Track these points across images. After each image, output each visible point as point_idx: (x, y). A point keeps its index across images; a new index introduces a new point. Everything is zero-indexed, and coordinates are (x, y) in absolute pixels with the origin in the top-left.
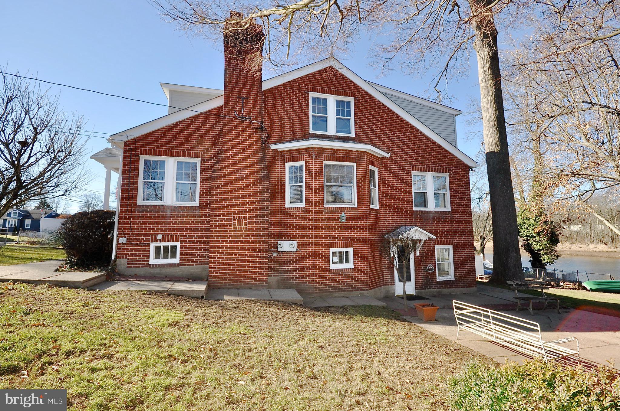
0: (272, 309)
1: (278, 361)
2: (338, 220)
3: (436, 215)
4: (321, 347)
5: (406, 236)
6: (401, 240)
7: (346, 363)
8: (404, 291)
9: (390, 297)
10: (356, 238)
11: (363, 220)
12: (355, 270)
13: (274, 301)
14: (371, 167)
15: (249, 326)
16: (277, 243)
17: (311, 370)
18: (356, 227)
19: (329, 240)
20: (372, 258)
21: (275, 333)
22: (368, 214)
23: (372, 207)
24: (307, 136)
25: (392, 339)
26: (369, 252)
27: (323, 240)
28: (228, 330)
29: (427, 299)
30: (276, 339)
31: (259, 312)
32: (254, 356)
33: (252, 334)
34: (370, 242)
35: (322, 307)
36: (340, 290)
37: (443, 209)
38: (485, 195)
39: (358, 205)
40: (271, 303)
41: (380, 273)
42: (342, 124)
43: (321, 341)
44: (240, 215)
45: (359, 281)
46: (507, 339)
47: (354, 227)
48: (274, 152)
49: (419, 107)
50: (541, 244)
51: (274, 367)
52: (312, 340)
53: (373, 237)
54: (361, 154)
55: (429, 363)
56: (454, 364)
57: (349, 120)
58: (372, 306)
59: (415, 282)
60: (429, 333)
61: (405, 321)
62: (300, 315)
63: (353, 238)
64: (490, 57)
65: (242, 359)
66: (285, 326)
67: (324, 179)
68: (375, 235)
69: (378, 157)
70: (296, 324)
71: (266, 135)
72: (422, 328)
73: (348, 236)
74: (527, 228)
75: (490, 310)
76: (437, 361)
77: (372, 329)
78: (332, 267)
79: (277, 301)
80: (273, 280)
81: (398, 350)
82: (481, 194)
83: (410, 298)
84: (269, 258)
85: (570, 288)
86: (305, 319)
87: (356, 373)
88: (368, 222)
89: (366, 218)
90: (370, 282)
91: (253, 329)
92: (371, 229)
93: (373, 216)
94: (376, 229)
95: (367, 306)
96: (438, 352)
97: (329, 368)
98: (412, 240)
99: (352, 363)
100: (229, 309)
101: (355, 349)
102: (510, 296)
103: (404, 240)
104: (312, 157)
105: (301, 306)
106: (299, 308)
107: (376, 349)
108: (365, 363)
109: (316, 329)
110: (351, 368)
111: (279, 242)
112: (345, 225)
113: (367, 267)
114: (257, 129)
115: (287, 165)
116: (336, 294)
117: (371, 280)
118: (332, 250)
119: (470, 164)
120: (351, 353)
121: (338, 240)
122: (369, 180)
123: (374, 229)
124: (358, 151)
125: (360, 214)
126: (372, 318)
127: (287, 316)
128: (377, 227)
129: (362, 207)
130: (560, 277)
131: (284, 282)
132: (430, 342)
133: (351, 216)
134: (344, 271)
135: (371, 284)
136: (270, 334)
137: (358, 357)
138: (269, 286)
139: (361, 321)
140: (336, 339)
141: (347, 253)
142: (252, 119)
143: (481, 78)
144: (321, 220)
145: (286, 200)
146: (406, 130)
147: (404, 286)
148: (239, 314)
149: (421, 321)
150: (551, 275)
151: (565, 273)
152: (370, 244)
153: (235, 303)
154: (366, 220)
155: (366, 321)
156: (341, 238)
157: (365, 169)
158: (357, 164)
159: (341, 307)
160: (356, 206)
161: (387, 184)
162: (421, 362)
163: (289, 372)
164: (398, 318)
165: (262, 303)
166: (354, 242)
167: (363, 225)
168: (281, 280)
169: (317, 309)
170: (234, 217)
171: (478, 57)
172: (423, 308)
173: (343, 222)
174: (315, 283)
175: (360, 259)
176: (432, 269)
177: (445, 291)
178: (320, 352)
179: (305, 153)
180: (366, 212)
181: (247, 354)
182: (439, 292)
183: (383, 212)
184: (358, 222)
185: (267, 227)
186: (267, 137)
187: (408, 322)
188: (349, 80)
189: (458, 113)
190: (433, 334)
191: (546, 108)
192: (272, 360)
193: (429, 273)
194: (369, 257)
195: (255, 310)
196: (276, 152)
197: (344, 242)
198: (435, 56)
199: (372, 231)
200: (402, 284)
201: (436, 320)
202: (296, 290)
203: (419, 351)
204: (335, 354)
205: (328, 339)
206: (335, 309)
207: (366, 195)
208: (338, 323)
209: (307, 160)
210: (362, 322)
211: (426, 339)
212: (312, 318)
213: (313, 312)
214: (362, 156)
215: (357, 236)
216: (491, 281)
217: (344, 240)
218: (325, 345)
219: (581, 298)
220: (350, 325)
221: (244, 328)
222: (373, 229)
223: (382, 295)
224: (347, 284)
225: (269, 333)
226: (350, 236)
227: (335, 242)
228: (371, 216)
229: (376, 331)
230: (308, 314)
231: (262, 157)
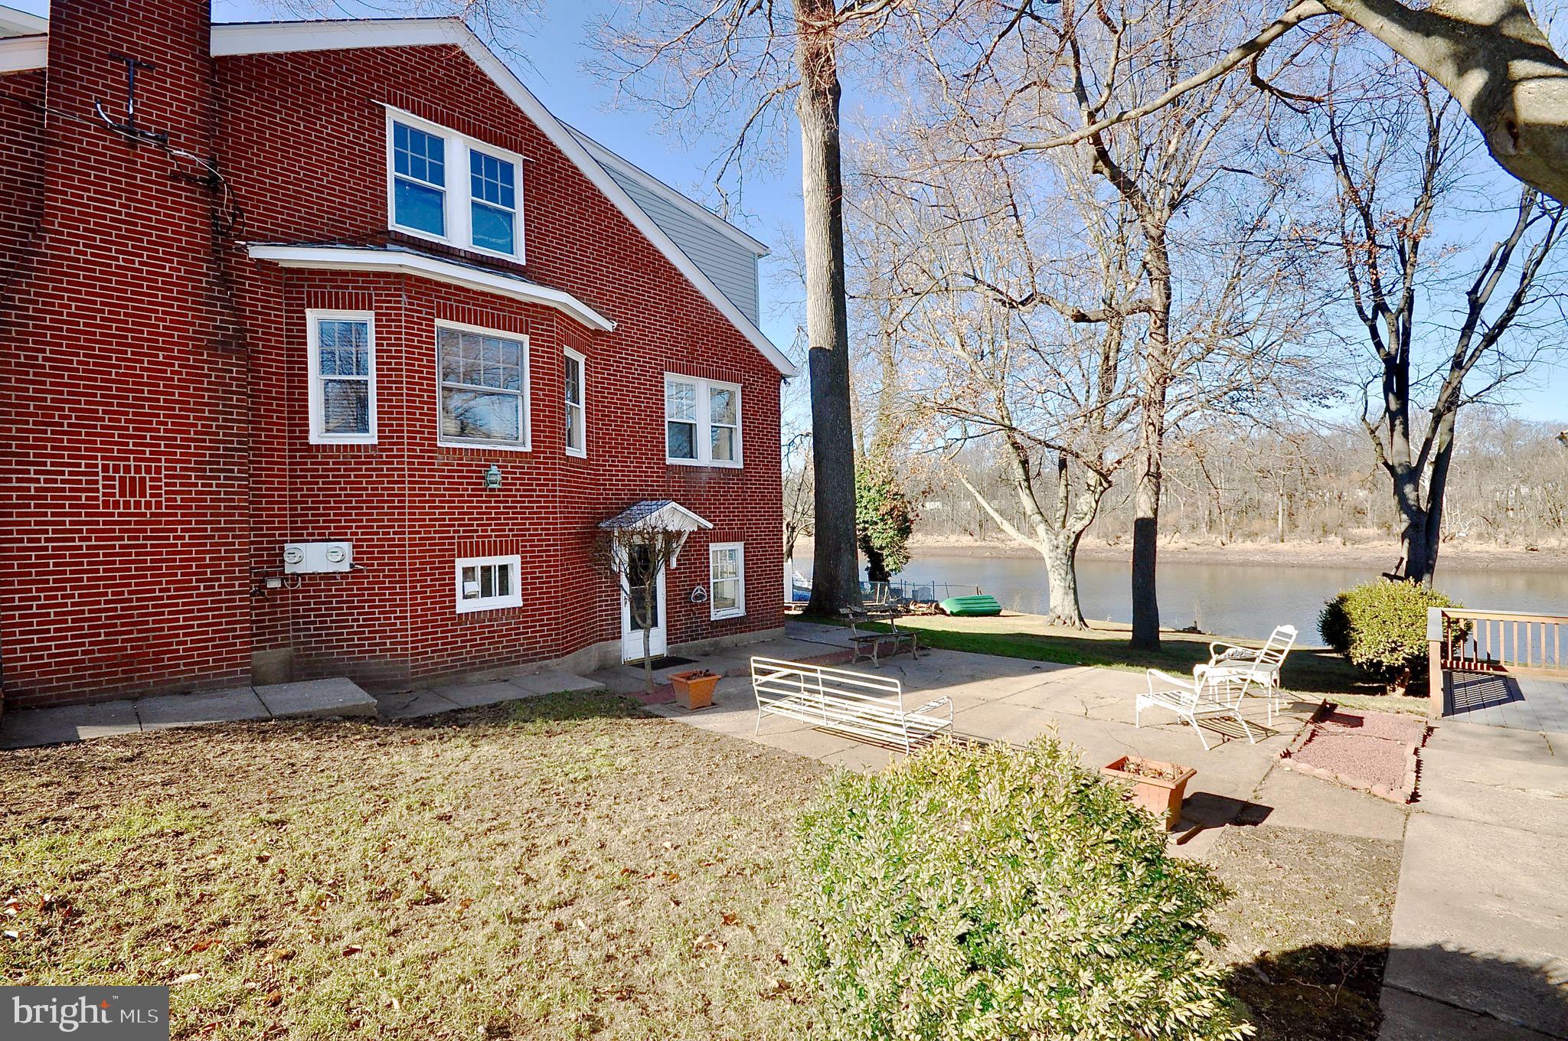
0: (272, 744)
1: (313, 886)
2: (480, 484)
3: (714, 475)
4: (446, 818)
5: (653, 523)
6: (640, 533)
7: (518, 840)
8: (647, 650)
9: (608, 668)
10: (529, 530)
11: (548, 485)
12: (527, 611)
13: (279, 718)
14: (569, 352)
15: (193, 807)
16: (282, 549)
17: (420, 883)
18: (529, 502)
19: (453, 538)
20: (568, 579)
21: (291, 811)
22: (560, 469)
23: (570, 452)
24: (381, 239)
25: (626, 761)
26: (562, 565)
27: (434, 538)
28: (109, 834)
29: (689, 661)
30: (296, 828)
31: (225, 761)
32: (223, 892)
33: (208, 828)
34: (565, 539)
35: (435, 716)
36: (486, 665)
37: (729, 464)
38: (799, 438)
39: (533, 446)
40: (266, 728)
41: (588, 615)
42: (489, 222)
43: (443, 802)
44: (132, 463)
45: (536, 637)
46: (845, 718)
47: (524, 502)
48: (264, 268)
49: (683, 220)
50: (885, 535)
51: (300, 906)
52: (417, 805)
53: (570, 528)
54: (544, 314)
55: (706, 797)
56: (755, 787)
57: (510, 216)
58: (571, 694)
59: (667, 626)
60: (701, 734)
61: (649, 715)
62: (371, 747)
63: (521, 530)
64: (825, 143)
65: (180, 909)
66: (326, 784)
67: (439, 371)
68: (577, 523)
69: (588, 329)
70: (361, 771)
71: (228, 207)
72: (686, 725)
73: (508, 524)
74: (866, 507)
75: (819, 668)
76: (723, 788)
77: (575, 747)
78: (463, 606)
79: (289, 718)
80: (271, 658)
81: (640, 783)
82: (792, 437)
83: (659, 663)
84: (253, 595)
85: (923, 614)
86: (386, 754)
87: (546, 859)
88: (560, 491)
89: (555, 480)
90: (563, 638)
91: (209, 812)
92: (567, 507)
93: (571, 476)
94: (580, 508)
95: (561, 695)
96: (724, 769)
97: (472, 865)
98: (665, 532)
99: (534, 838)
100: (104, 769)
101: (538, 802)
102: (841, 637)
103: (648, 533)
104: (399, 302)
105: (369, 720)
106: (365, 728)
107: (590, 790)
108: (565, 830)
109: (424, 775)
110: (532, 851)
111: (287, 546)
112: (499, 496)
113: (558, 602)
114: (190, 180)
115: (313, 317)
116: (476, 677)
117: (567, 632)
118: (461, 563)
119: (783, 369)
120: (530, 814)
121: (478, 537)
122: (563, 383)
123: (574, 508)
124: (535, 305)
125: (540, 468)
126: (573, 721)
127: (328, 755)
128: (582, 503)
129: (545, 453)
130: (909, 595)
131: (308, 662)
132: (704, 753)
133: (515, 473)
134: (497, 614)
135: (567, 642)
136: (274, 817)
137: (547, 820)
138: (257, 680)
139: (547, 732)
140: (486, 789)
141: (504, 569)
142: (172, 142)
143: (807, 184)
144: (430, 483)
145: (311, 422)
146: (656, 271)
147: (647, 637)
148: (147, 778)
149: (684, 710)
150: (896, 592)
151: (916, 588)
152: (564, 545)
153: (125, 744)
154: (555, 485)
155: (559, 730)
156: (486, 531)
157: (553, 353)
158: (531, 339)
159: (490, 707)
160: (529, 448)
161: (607, 398)
162: (691, 797)
163: (351, 906)
164: (633, 712)
165: (235, 731)
166: (522, 541)
167: (548, 496)
168: (298, 656)
169: (423, 722)
170: (105, 468)
171: (804, 134)
172: (689, 682)
173: (493, 490)
174: (412, 655)
175: (540, 583)
176: (702, 596)
177: (727, 640)
178: (444, 829)
179: (375, 289)
180: (555, 464)
181: (196, 890)
182: (715, 644)
183: (597, 465)
184: (535, 490)
185: (245, 500)
186: (234, 216)
187: (657, 717)
188: (510, 101)
189: (763, 252)
190: (709, 734)
191: (910, 275)
192: (292, 887)
193: (696, 605)
194: (562, 575)
195: (210, 756)
196: (268, 269)
197: (495, 542)
198: (718, 105)
199: (569, 513)
200: (640, 633)
201: (713, 704)
202: (352, 678)
203: (685, 776)
204: (486, 826)
205: (462, 795)
206: (474, 715)
207: (555, 422)
208: (487, 748)
209: (381, 308)
210: (550, 734)
211: (698, 747)
212: (410, 749)
213: (410, 733)
214: (545, 319)
215: (530, 524)
216: (807, 611)
217: (496, 536)
218: (455, 809)
219: (940, 629)
220: (521, 747)
221: (173, 815)
222: (572, 508)
223: (594, 664)
224: (503, 647)
225: (270, 812)
226: (513, 524)
227: (471, 543)
228: (566, 476)
229: (586, 751)
230: (396, 738)
231: (214, 277)
